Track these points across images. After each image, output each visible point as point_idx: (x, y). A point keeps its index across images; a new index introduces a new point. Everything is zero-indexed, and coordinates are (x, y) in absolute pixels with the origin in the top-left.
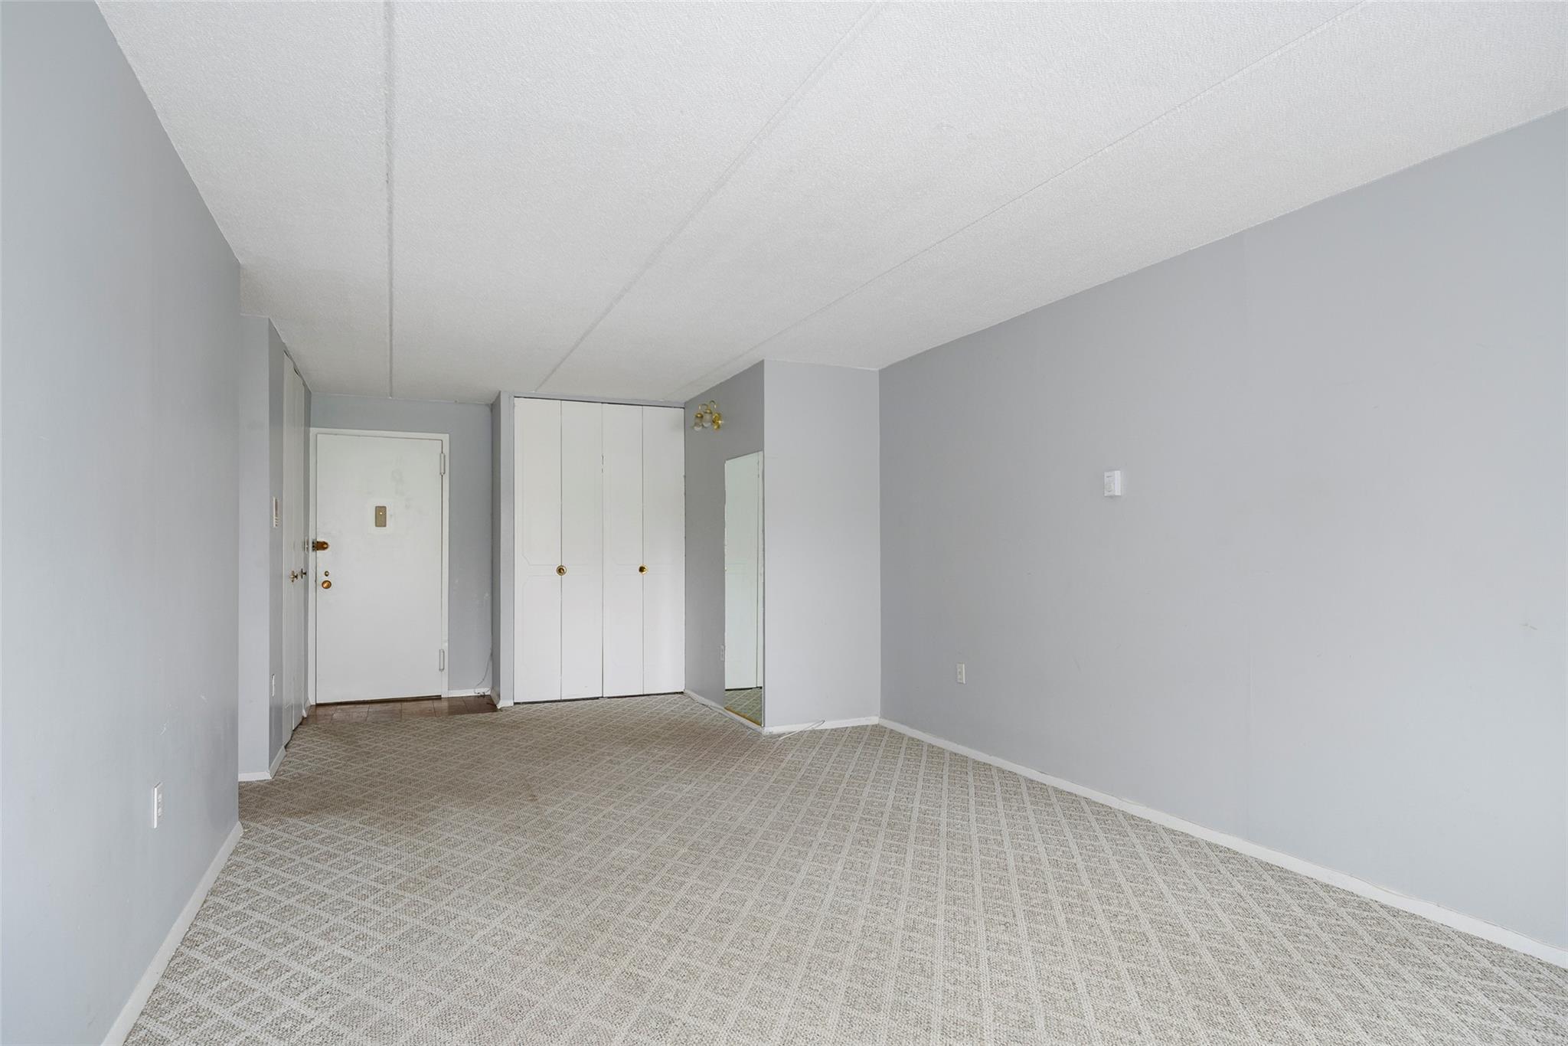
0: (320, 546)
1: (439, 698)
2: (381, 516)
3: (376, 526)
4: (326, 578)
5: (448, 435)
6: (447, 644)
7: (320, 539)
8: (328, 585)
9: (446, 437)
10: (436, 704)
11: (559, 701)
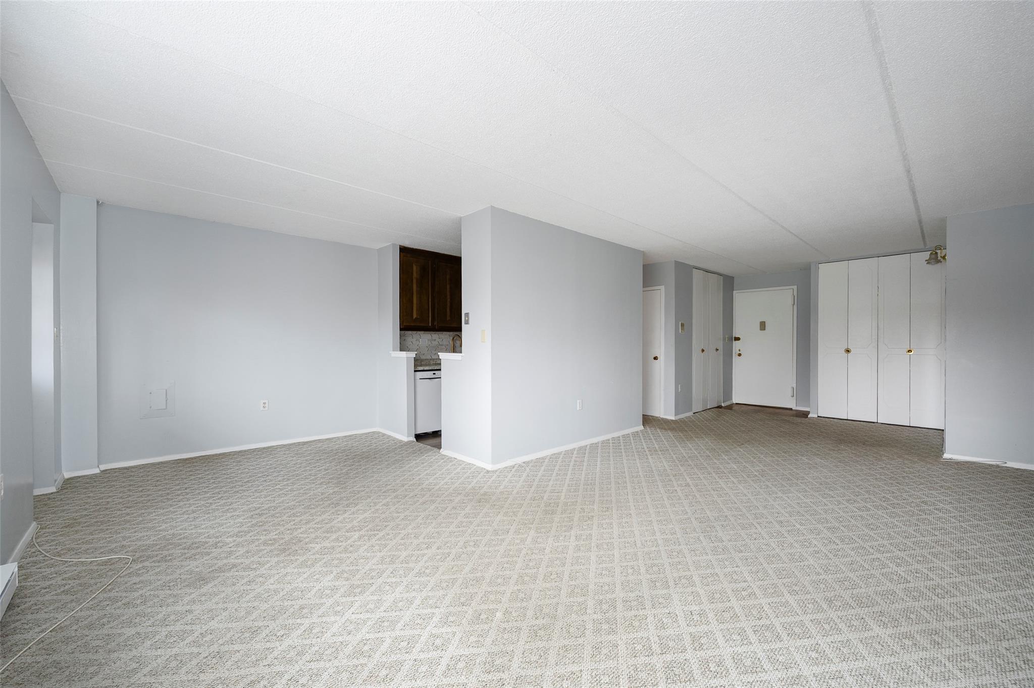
0: (737, 339)
1: (791, 409)
2: (763, 326)
3: (760, 330)
4: (739, 352)
5: (796, 286)
6: (795, 385)
7: (737, 336)
8: (740, 355)
9: (795, 287)
10: (791, 412)
11: (846, 420)
